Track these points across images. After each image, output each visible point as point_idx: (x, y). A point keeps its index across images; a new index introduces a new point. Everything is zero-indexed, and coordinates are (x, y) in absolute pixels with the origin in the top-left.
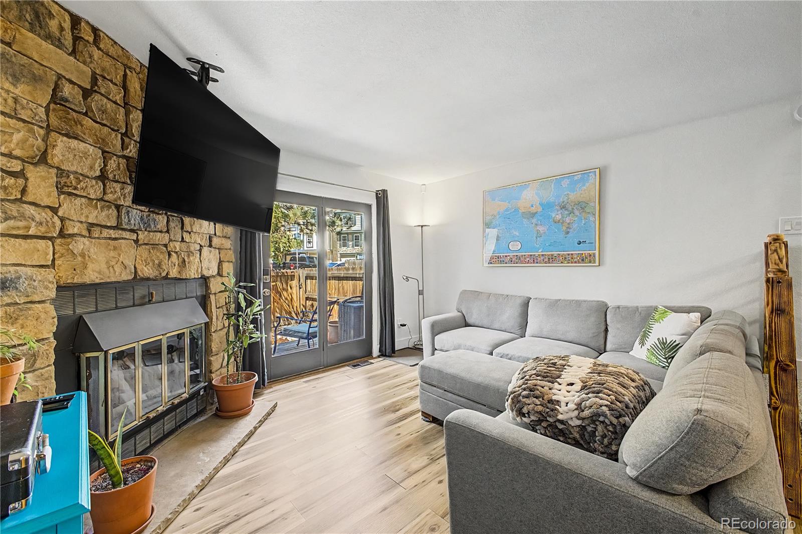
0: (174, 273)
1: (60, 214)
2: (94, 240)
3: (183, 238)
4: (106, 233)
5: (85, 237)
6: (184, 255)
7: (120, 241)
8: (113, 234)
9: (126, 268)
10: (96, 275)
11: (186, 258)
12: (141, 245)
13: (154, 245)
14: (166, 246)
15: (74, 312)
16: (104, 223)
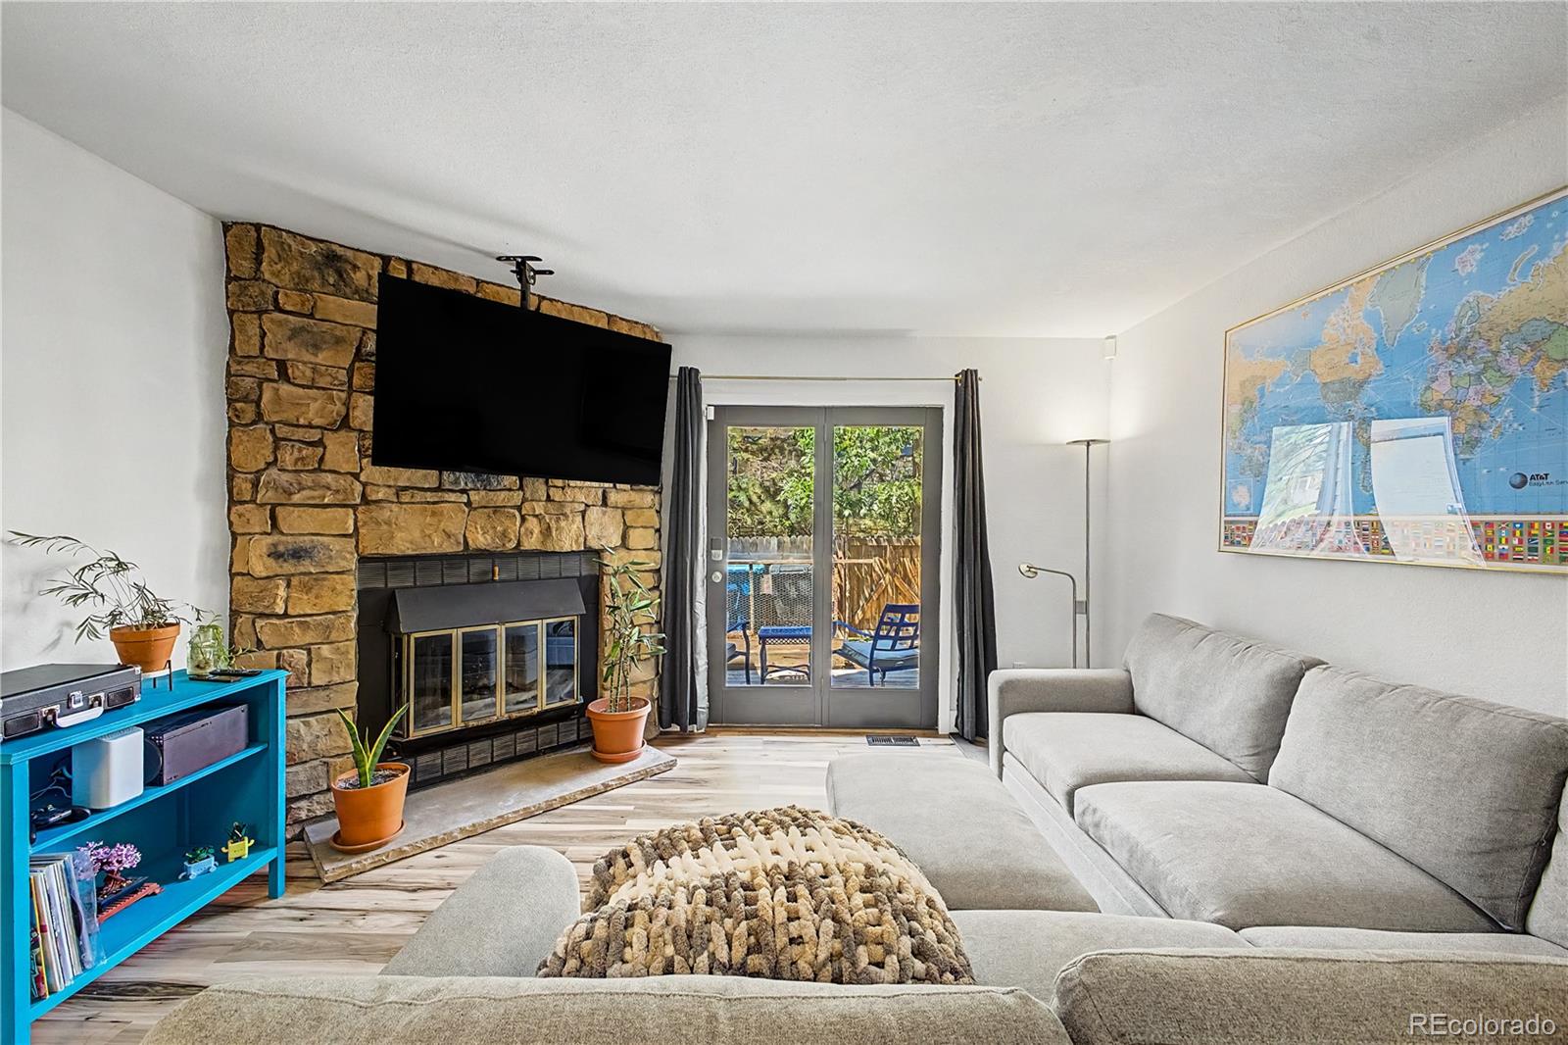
0: (532, 543)
1: (363, 478)
2: (404, 506)
3: (548, 496)
4: (419, 496)
5: (393, 502)
6: (550, 519)
7: (442, 505)
8: (430, 497)
9: (449, 537)
10: (408, 545)
11: (553, 525)
12: (475, 509)
13: (496, 509)
14: (519, 508)
15: (386, 585)
16: (419, 485)
